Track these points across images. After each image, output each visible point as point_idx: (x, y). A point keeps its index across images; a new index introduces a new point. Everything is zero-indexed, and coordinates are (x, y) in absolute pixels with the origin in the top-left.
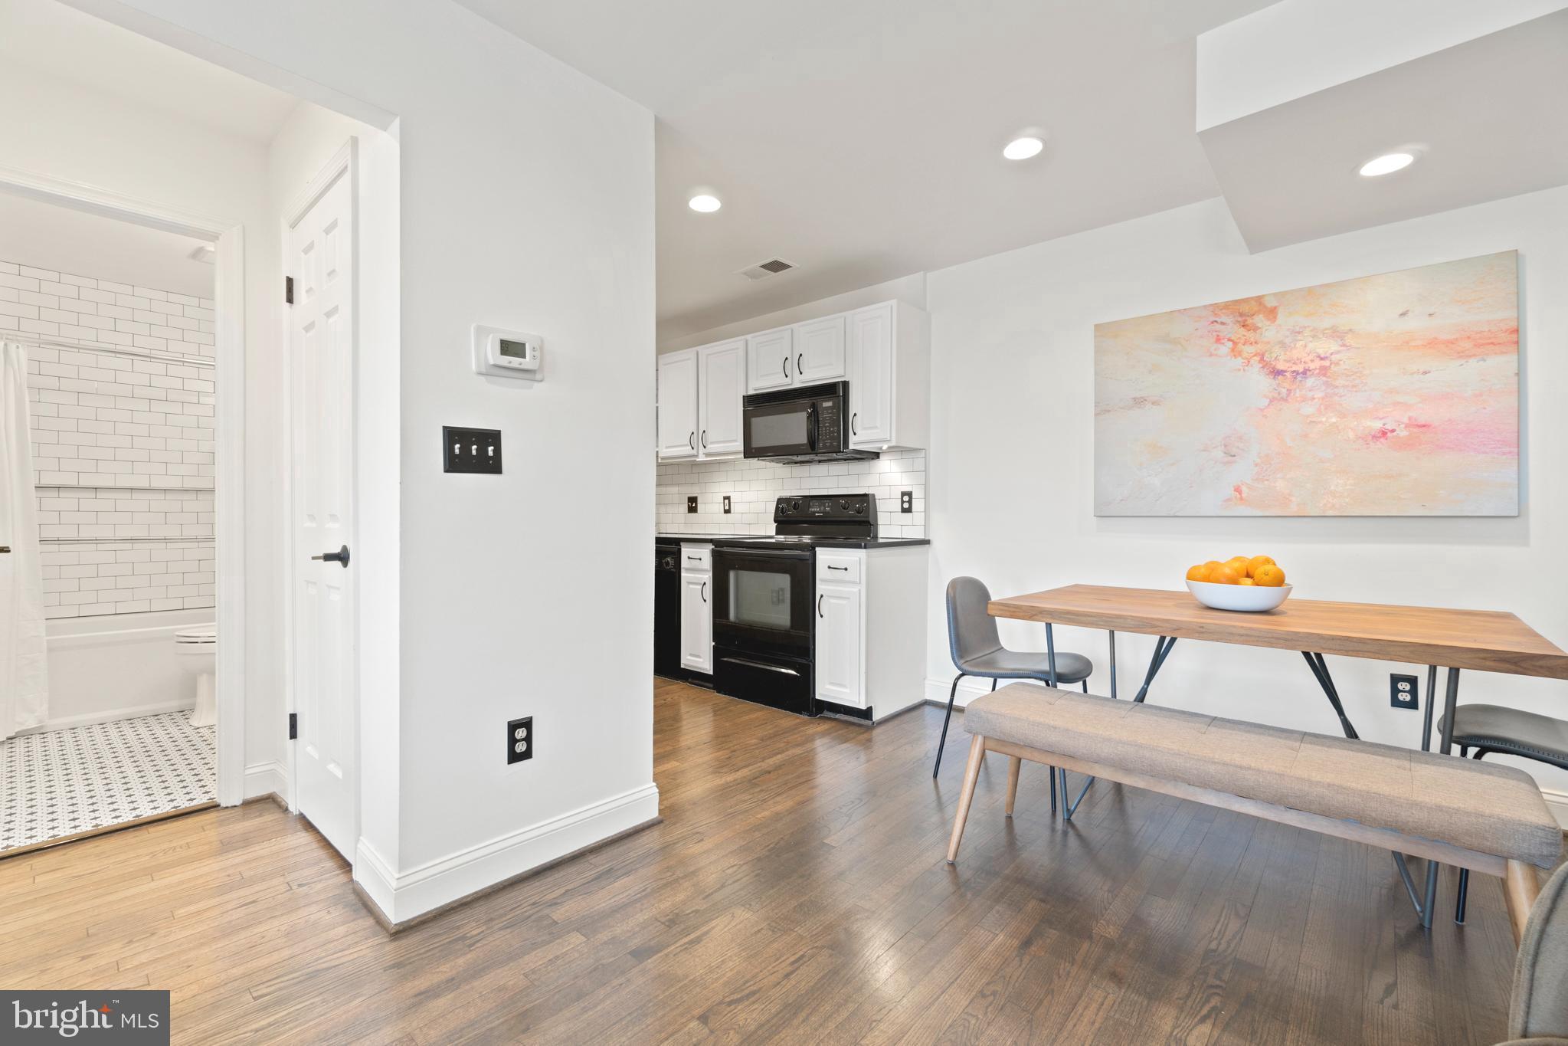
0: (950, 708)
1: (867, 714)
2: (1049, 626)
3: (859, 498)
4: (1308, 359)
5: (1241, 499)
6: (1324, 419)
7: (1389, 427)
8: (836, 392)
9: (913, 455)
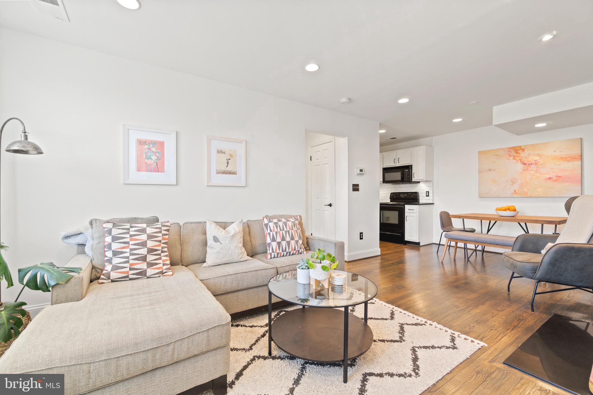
0: (439, 245)
1: (418, 244)
2: (463, 219)
3: (414, 193)
4: (532, 161)
5: (516, 193)
6: (536, 175)
7: (551, 177)
8: (409, 168)
9: (429, 182)
